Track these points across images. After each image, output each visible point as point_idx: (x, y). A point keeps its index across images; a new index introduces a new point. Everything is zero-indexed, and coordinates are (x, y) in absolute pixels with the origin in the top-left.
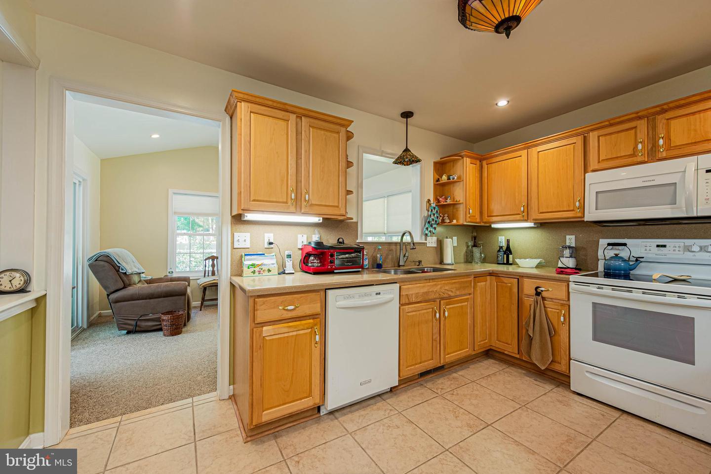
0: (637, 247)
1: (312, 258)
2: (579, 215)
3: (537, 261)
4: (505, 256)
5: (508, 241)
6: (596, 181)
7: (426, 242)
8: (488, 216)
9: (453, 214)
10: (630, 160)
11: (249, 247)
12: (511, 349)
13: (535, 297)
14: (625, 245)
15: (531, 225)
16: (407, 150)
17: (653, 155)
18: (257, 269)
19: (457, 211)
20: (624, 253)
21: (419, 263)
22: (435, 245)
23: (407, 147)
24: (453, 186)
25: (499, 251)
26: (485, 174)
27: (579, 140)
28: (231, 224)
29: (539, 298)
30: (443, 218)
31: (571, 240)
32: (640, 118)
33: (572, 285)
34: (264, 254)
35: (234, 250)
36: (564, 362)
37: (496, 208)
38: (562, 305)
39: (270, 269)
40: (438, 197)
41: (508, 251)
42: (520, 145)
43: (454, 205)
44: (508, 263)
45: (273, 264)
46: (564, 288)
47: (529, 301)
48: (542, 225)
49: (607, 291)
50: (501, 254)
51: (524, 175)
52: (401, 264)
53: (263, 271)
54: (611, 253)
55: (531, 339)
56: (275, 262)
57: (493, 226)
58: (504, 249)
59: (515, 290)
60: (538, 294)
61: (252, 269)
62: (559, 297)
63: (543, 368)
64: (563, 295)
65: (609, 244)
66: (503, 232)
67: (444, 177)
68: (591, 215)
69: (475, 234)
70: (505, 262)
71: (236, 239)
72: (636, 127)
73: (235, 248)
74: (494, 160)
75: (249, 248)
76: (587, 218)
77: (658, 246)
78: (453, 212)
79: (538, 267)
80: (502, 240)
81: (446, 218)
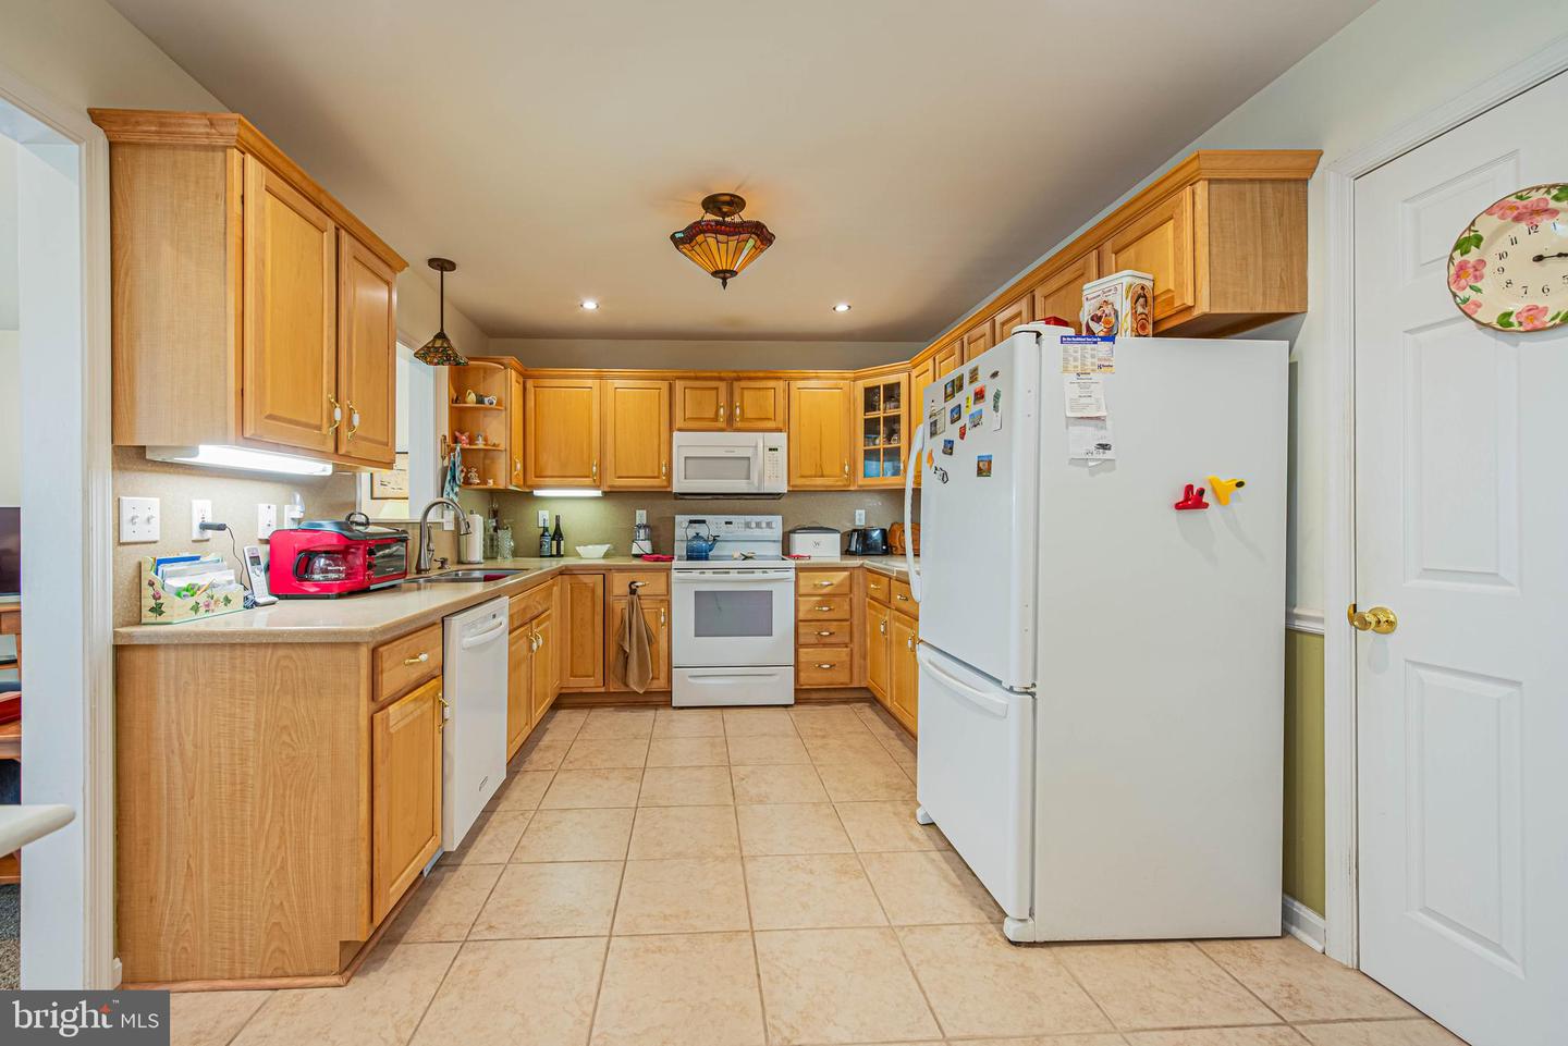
0: (714, 524)
1: (321, 562)
2: (665, 484)
3: (605, 548)
4: (554, 543)
5: (558, 518)
6: (686, 444)
7: (441, 520)
8: (536, 477)
9: (484, 469)
10: (713, 424)
11: (157, 538)
12: (592, 684)
13: (629, 597)
14: (704, 522)
15: (598, 493)
16: (441, 336)
17: (730, 425)
18: (202, 598)
19: (493, 462)
20: (703, 530)
21: (442, 563)
22: (453, 529)
23: (442, 329)
24: (485, 416)
25: (543, 535)
26: (531, 404)
27: (664, 385)
28: (113, 469)
29: (635, 597)
30: (466, 476)
31: (641, 516)
32: (721, 379)
33: (675, 574)
34: (197, 558)
35: (121, 548)
36: (663, 675)
37: (550, 462)
38: (662, 601)
39: (230, 597)
40: (457, 434)
41: (558, 535)
42: (591, 371)
43: (489, 453)
44: (559, 555)
45: (230, 582)
46: (664, 579)
47: (620, 606)
48: (609, 495)
49: (709, 575)
50: (548, 540)
51: (596, 417)
52: (423, 567)
53: (216, 602)
54: (691, 533)
55: (626, 658)
56: (233, 578)
57: (537, 493)
58: (552, 530)
59: (600, 591)
60: (633, 592)
61: (191, 602)
62: (658, 592)
63: (641, 692)
64: (662, 589)
65: (691, 522)
66: (547, 504)
67: (472, 398)
68: (679, 485)
69: (496, 506)
70: (554, 552)
71: (126, 515)
72: (717, 389)
73: (124, 544)
74: (547, 382)
75: (155, 542)
76: (676, 488)
77: (726, 523)
78: (484, 464)
79: (606, 556)
80: (545, 516)
81: (473, 474)
